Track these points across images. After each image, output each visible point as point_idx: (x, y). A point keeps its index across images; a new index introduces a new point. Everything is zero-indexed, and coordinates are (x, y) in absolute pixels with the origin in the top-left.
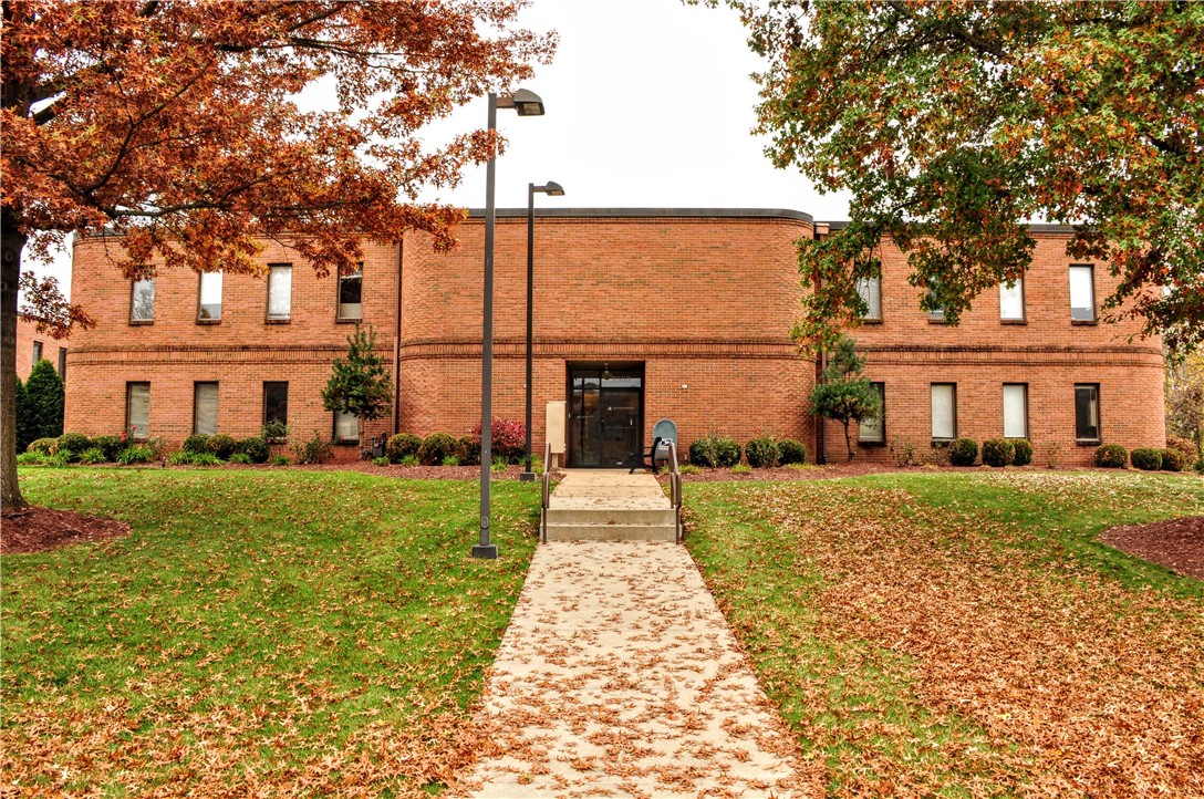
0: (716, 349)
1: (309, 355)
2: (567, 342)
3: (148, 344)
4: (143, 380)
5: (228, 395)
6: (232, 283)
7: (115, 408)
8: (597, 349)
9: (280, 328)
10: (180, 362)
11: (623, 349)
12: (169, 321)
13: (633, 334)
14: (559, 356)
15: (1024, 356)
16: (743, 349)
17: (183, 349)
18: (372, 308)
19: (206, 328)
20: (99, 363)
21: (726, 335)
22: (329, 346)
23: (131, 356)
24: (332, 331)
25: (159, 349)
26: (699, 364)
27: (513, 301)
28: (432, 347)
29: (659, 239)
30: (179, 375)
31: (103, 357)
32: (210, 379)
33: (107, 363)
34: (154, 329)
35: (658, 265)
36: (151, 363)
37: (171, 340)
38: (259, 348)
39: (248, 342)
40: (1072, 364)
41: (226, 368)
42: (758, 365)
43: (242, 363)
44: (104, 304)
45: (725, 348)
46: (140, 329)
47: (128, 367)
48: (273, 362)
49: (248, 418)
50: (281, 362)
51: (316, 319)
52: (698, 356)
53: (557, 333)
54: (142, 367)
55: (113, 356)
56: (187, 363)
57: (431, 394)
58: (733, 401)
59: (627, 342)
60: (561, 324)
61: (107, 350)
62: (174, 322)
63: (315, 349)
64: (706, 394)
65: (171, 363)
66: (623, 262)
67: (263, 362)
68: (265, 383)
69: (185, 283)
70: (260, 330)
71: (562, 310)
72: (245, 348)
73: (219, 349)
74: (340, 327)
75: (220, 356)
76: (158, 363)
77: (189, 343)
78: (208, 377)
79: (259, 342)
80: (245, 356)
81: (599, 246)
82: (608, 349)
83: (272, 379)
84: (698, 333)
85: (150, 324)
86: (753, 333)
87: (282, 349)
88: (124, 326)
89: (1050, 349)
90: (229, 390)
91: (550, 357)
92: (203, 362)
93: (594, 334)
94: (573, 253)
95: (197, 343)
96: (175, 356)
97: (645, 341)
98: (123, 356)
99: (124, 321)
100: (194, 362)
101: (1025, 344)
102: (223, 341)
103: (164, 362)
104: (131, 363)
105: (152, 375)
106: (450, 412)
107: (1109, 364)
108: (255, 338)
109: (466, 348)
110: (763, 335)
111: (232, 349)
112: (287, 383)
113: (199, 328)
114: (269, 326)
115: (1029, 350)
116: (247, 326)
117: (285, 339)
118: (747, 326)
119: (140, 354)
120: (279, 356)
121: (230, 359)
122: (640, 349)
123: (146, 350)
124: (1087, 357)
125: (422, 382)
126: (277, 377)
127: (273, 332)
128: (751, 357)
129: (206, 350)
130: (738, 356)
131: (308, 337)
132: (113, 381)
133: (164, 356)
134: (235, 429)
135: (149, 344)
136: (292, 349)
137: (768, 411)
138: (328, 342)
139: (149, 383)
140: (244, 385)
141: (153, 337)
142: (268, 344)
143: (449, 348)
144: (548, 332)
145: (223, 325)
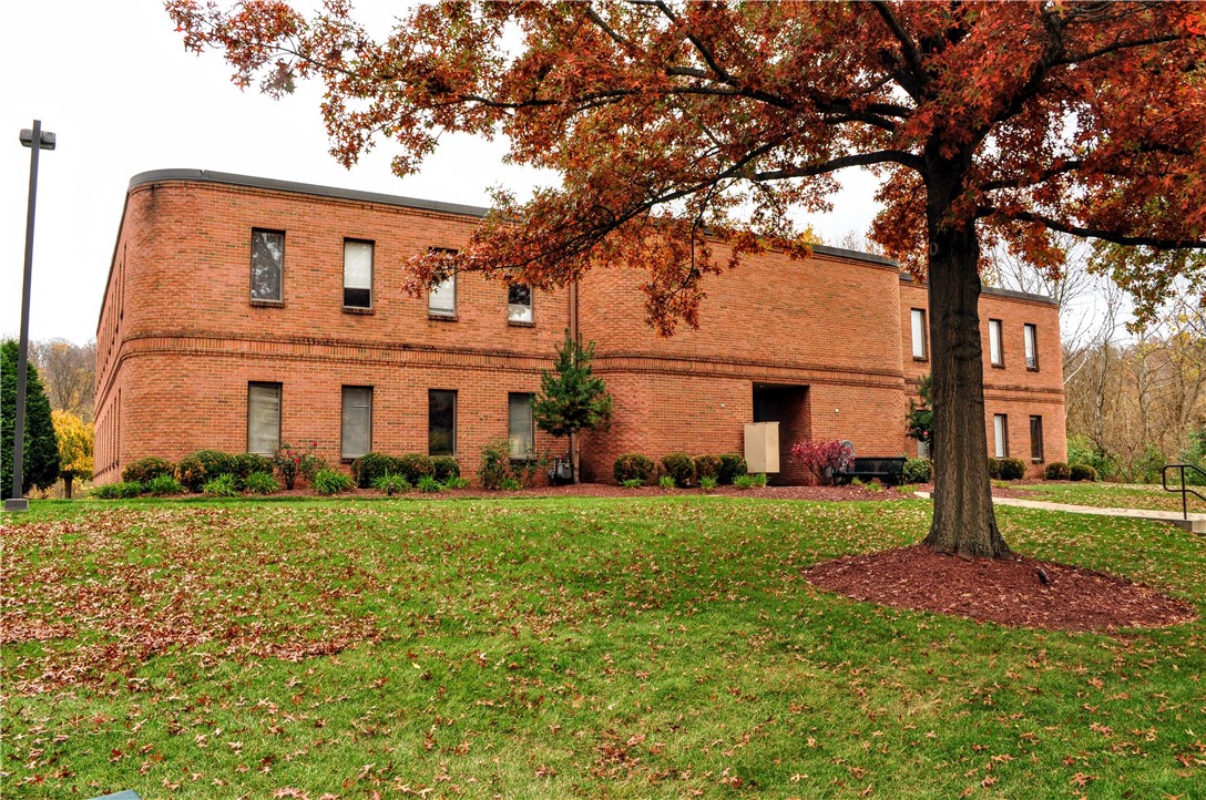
0: (857, 377)
1: (481, 360)
2: (754, 364)
3: (278, 333)
4: (272, 379)
5: (387, 404)
6: (387, 265)
7: (232, 416)
8: (775, 372)
9: (447, 326)
10: (323, 359)
11: (794, 373)
12: (306, 305)
13: (801, 360)
14: (748, 377)
15: (1004, 393)
16: (875, 379)
17: (327, 343)
18: (545, 312)
19: (354, 318)
20: (208, 353)
21: (862, 365)
22: (503, 351)
23: (255, 348)
24: (505, 335)
25: (294, 341)
26: (846, 390)
27: (709, 320)
28: (641, 360)
29: (815, 274)
30: (322, 376)
31: (214, 346)
32: (363, 383)
33: (221, 354)
34: (286, 314)
35: (815, 297)
36: (283, 357)
37: (311, 330)
38: (424, 349)
39: (409, 340)
40: (1028, 400)
41: (383, 370)
42: (883, 393)
43: (403, 365)
44: (214, 274)
45: (862, 377)
46: (267, 311)
47: (251, 362)
48: (440, 365)
49: (413, 433)
50: (449, 367)
51: (486, 319)
52: (845, 383)
53: (745, 354)
54: (271, 363)
55: (228, 346)
56: (332, 361)
57: (641, 411)
58: (868, 424)
59: (798, 367)
60: (747, 346)
61: (219, 338)
62: (313, 307)
63: (488, 354)
64: (851, 418)
65: (312, 359)
66: (791, 291)
67: (428, 366)
68: (431, 391)
69: (327, 258)
70: (423, 326)
71: (749, 332)
72: (406, 347)
73: (373, 346)
74: (513, 330)
75: (376, 355)
76: (293, 358)
77: (335, 336)
78: (360, 381)
79: (422, 341)
80: (406, 356)
81: (772, 273)
82: (784, 372)
83: (439, 386)
84: (844, 362)
85: (281, 307)
86: (879, 365)
87: (450, 351)
88: (243, 307)
89: (1017, 389)
90: (387, 398)
91: (740, 377)
92: (352, 361)
93: (772, 358)
94: (753, 277)
95: (345, 336)
96: (317, 351)
97: (809, 367)
98: (244, 347)
99: (242, 299)
100: (343, 361)
101: (1005, 383)
102: (376, 336)
103: (302, 358)
104: (252, 356)
105: (286, 374)
106: (660, 431)
107: (1046, 401)
108: (418, 335)
109: (671, 365)
110: (885, 367)
111: (390, 347)
112: (456, 392)
113: (347, 317)
114: (434, 323)
115: (1007, 388)
116: (405, 320)
117: (453, 340)
118: (875, 358)
119: (267, 346)
120: (447, 359)
121: (387, 359)
122: (805, 374)
123: (276, 340)
124: (1036, 395)
125: (631, 398)
126: (444, 382)
127: (438, 330)
128: (878, 386)
129: (359, 346)
130: (870, 385)
131: (478, 338)
132: (230, 379)
133: (300, 350)
134: (397, 447)
135: (280, 333)
136: (462, 351)
137: (890, 434)
138: (500, 347)
139: (281, 384)
140: (405, 392)
141: (285, 325)
142: (433, 343)
143: (658, 363)
144: (738, 352)
145: (377, 316)
